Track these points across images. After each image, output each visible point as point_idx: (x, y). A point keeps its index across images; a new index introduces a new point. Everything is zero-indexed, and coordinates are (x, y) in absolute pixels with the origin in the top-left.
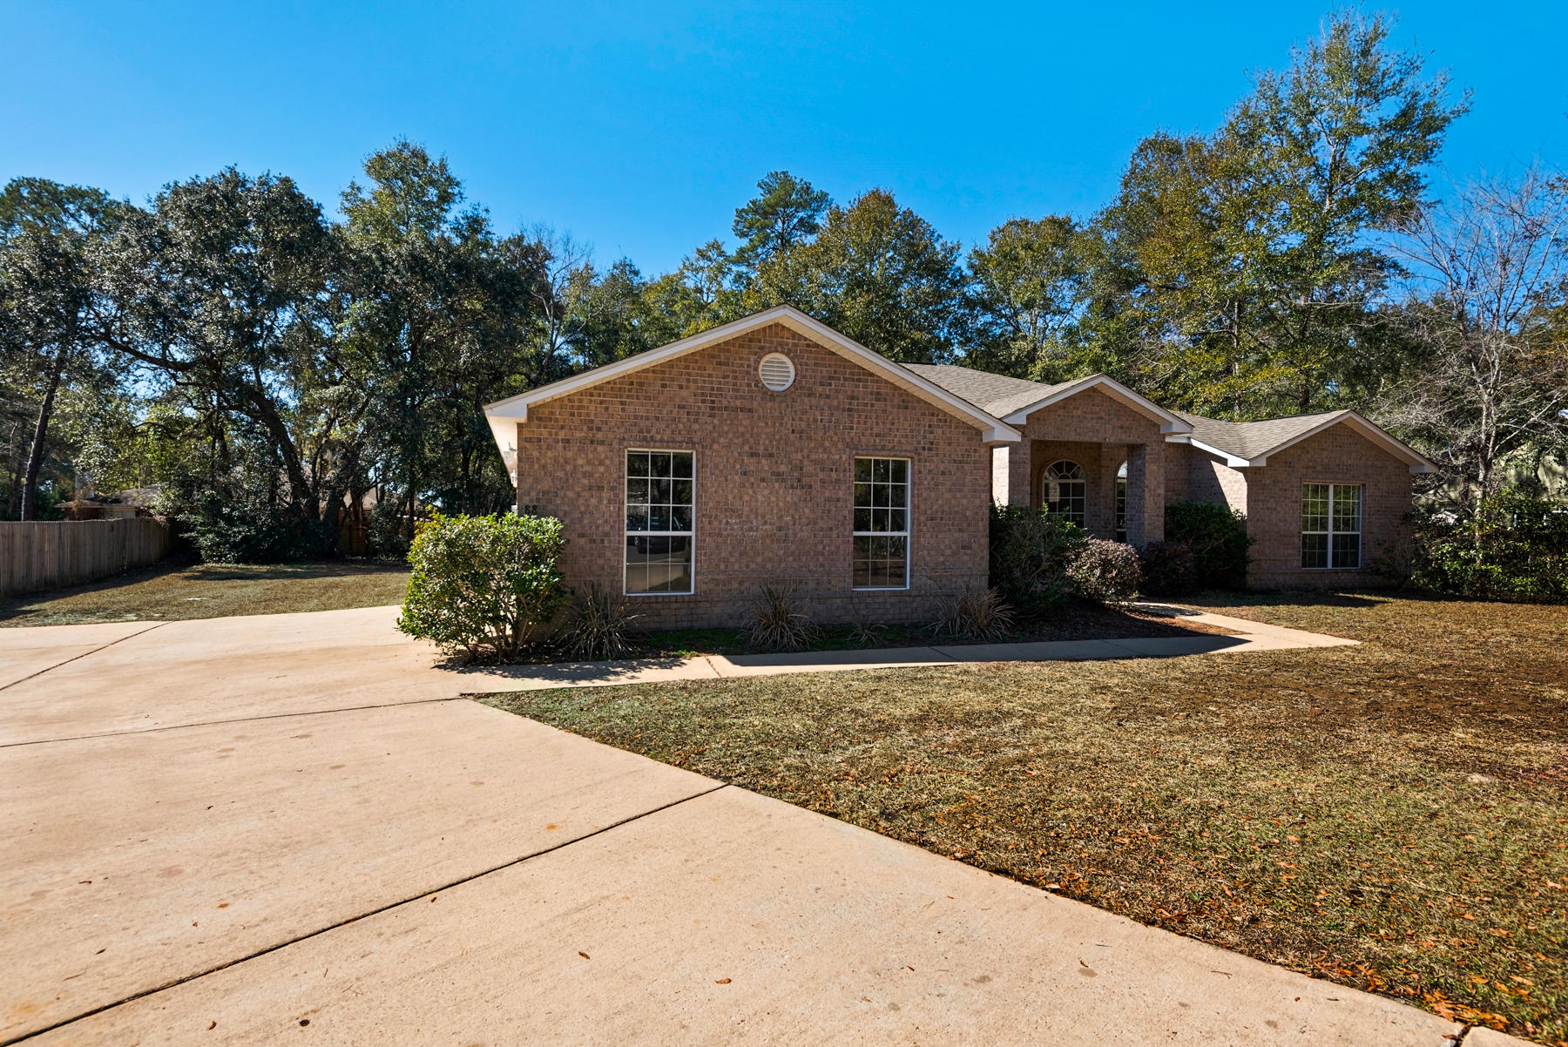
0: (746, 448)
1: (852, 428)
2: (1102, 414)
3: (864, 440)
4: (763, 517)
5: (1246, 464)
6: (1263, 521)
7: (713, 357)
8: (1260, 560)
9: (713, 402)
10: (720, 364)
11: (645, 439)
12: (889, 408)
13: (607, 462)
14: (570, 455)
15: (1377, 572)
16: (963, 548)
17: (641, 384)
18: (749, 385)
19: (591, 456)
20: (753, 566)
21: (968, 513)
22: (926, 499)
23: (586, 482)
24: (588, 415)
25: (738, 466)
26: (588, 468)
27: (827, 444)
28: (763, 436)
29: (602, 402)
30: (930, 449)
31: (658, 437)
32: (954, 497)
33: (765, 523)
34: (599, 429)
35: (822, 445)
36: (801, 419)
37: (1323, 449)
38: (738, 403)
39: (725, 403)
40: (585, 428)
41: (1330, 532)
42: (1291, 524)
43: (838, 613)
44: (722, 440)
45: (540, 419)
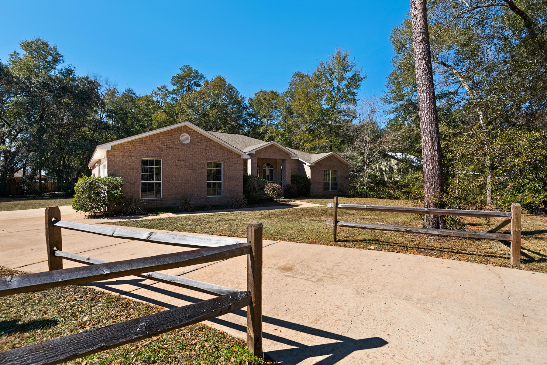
0: (177, 159)
1: (206, 154)
2: (275, 151)
3: (210, 157)
4: (182, 177)
5: (310, 165)
6: (315, 179)
7: (167, 134)
8: (313, 189)
9: (167, 146)
10: (169, 136)
11: (147, 155)
12: (216, 149)
13: (135, 162)
14: (124, 159)
15: (340, 191)
16: (236, 185)
17: (145, 140)
18: (177, 142)
19: (130, 160)
20: (179, 190)
21: (238, 177)
22: (226, 173)
23: (129, 167)
24: (129, 148)
25: (174, 164)
26: (129, 163)
27: (200, 158)
28: (182, 155)
29: (133, 145)
30: (227, 160)
31: (151, 155)
32: (234, 172)
33: (182, 179)
34: (133, 153)
35: (198, 158)
36: (192, 151)
38: (174, 146)
39: (170, 146)
40: (128, 152)
41: (330, 182)
43: (203, 203)
44: (169, 156)
45: (114, 149)
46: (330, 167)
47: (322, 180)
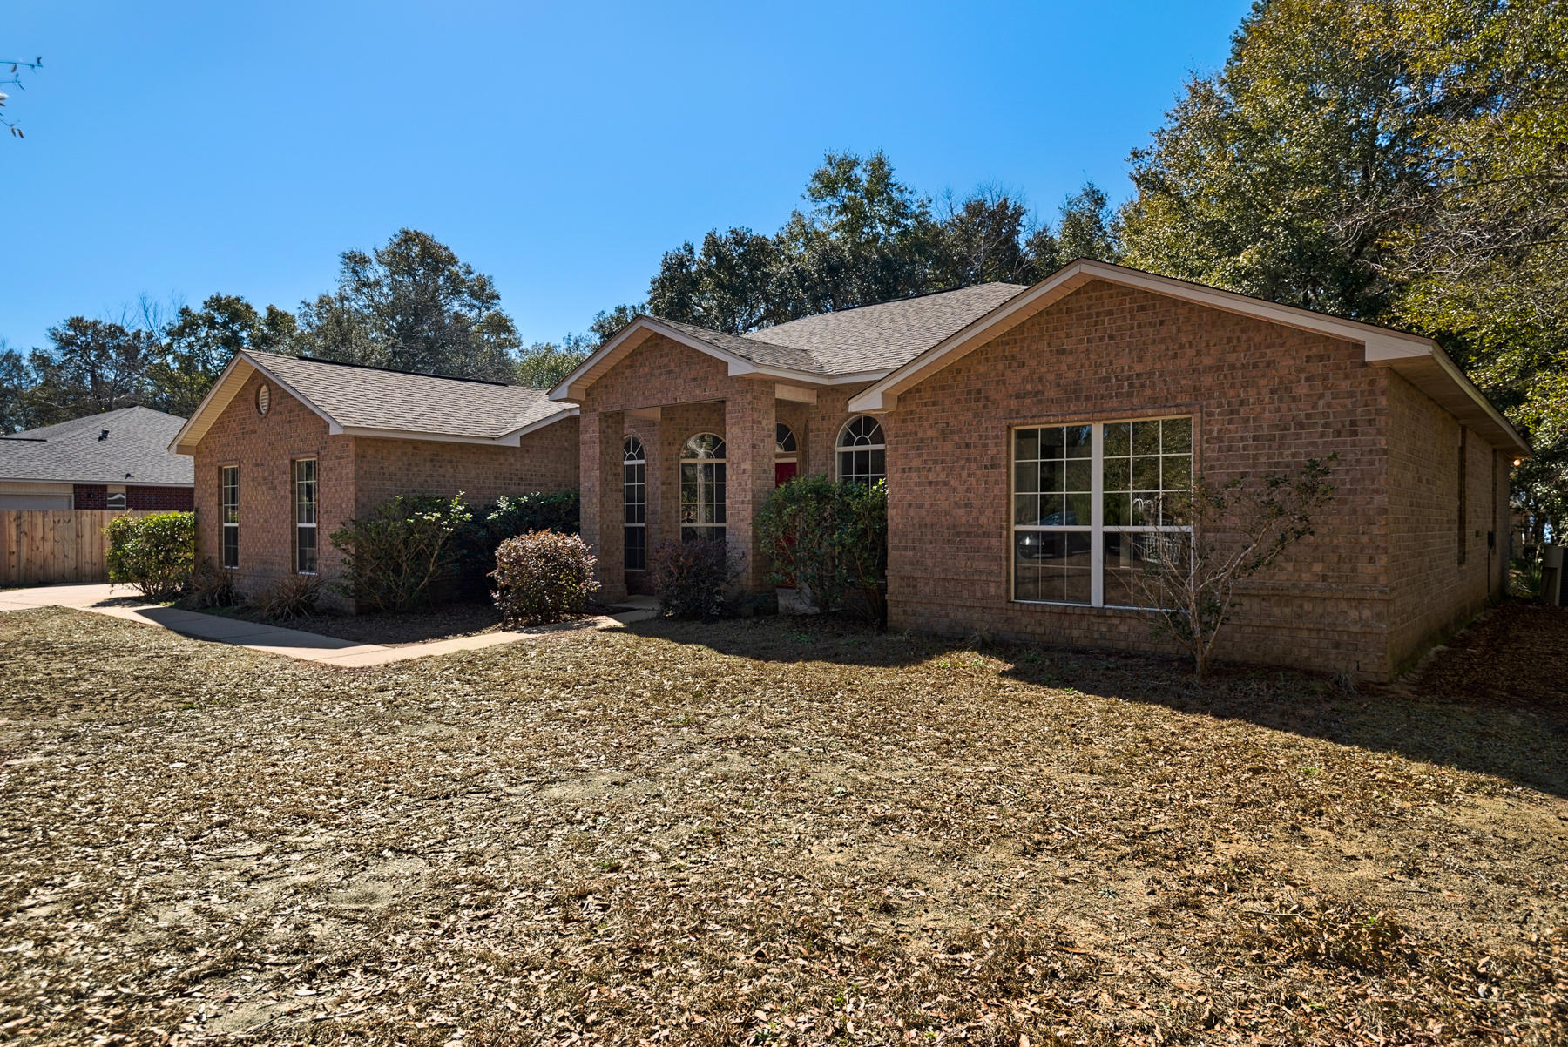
2: (672, 366)
6: (921, 506)
8: (915, 579)
37: (1063, 352)
41: (1097, 528)
42: (981, 512)
46: (1088, 398)
47: (989, 512)
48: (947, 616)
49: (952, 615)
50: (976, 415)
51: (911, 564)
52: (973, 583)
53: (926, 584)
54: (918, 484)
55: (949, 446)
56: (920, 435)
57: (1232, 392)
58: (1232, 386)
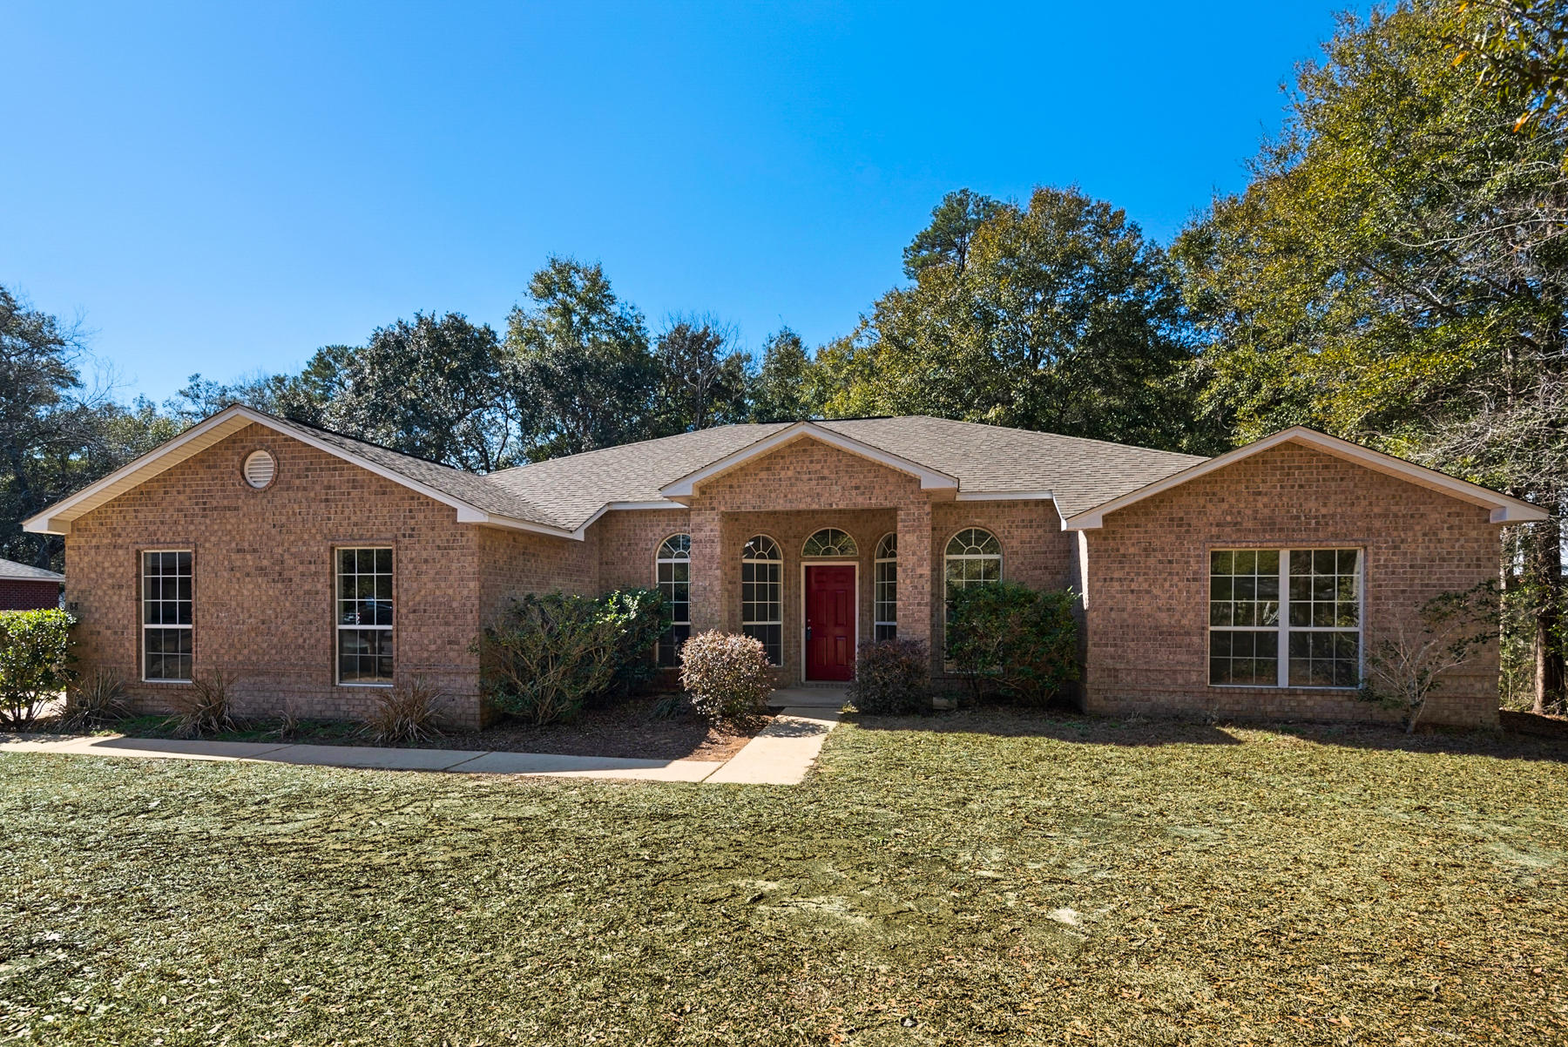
0: (233, 545)
1: (329, 519)
2: (826, 472)
3: (341, 530)
4: (249, 611)
6: (1123, 610)
7: (202, 461)
8: (1116, 670)
9: (205, 503)
10: (209, 467)
11: (153, 543)
12: (366, 495)
13: (126, 564)
14: (100, 559)
16: (450, 643)
17: (149, 493)
18: (233, 484)
19: (114, 559)
20: (240, 658)
21: (455, 605)
22: (406, 590)
23: (110, 581)
24: (112, 523)
25: (226, 563)
26: (112, 570)
27: (306, 537)
28: (248, 532)
29: (121, 512)
30: (411, 536)
31: (162, 540)
32: (438, 587)
33: (250, 616)
34: (119, 535)
35: (301, 539)
36: (281, 513)
37: (1260, 493)
38: (225, 502)
39: (215, 504)
40: (110, 535)
41: (1284, 628)
42: (1184, 616)
43: (318, 708)
44: (213, 539)
45: (79, 530)
46: (1281, 530)
47: (1191, 615)
48: (1149, 700)
49: (1154, 699)
50: (1178, 537)
51: (1113, 657)
52: (1175, 672)
53: (1127, 675)
54: (1121, 592)
55: (1152, 561)
56: (1122, 551)
57: (1395, 533)
58: (1396, 529)
